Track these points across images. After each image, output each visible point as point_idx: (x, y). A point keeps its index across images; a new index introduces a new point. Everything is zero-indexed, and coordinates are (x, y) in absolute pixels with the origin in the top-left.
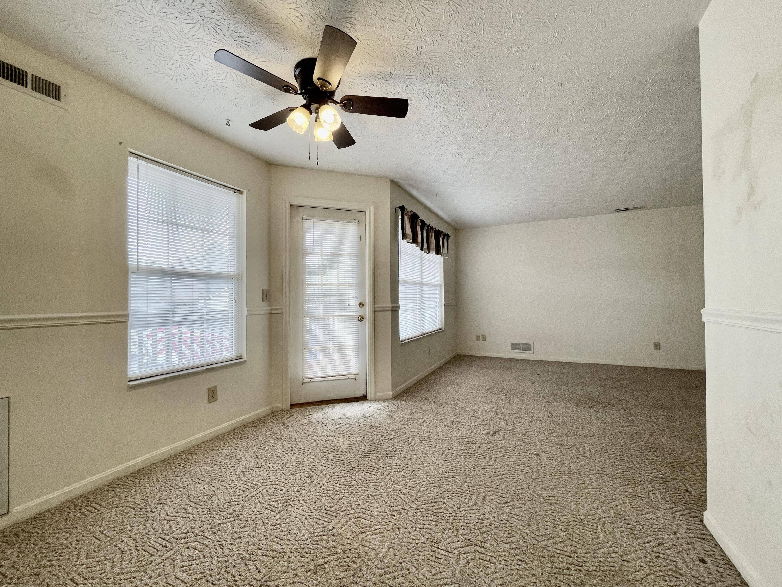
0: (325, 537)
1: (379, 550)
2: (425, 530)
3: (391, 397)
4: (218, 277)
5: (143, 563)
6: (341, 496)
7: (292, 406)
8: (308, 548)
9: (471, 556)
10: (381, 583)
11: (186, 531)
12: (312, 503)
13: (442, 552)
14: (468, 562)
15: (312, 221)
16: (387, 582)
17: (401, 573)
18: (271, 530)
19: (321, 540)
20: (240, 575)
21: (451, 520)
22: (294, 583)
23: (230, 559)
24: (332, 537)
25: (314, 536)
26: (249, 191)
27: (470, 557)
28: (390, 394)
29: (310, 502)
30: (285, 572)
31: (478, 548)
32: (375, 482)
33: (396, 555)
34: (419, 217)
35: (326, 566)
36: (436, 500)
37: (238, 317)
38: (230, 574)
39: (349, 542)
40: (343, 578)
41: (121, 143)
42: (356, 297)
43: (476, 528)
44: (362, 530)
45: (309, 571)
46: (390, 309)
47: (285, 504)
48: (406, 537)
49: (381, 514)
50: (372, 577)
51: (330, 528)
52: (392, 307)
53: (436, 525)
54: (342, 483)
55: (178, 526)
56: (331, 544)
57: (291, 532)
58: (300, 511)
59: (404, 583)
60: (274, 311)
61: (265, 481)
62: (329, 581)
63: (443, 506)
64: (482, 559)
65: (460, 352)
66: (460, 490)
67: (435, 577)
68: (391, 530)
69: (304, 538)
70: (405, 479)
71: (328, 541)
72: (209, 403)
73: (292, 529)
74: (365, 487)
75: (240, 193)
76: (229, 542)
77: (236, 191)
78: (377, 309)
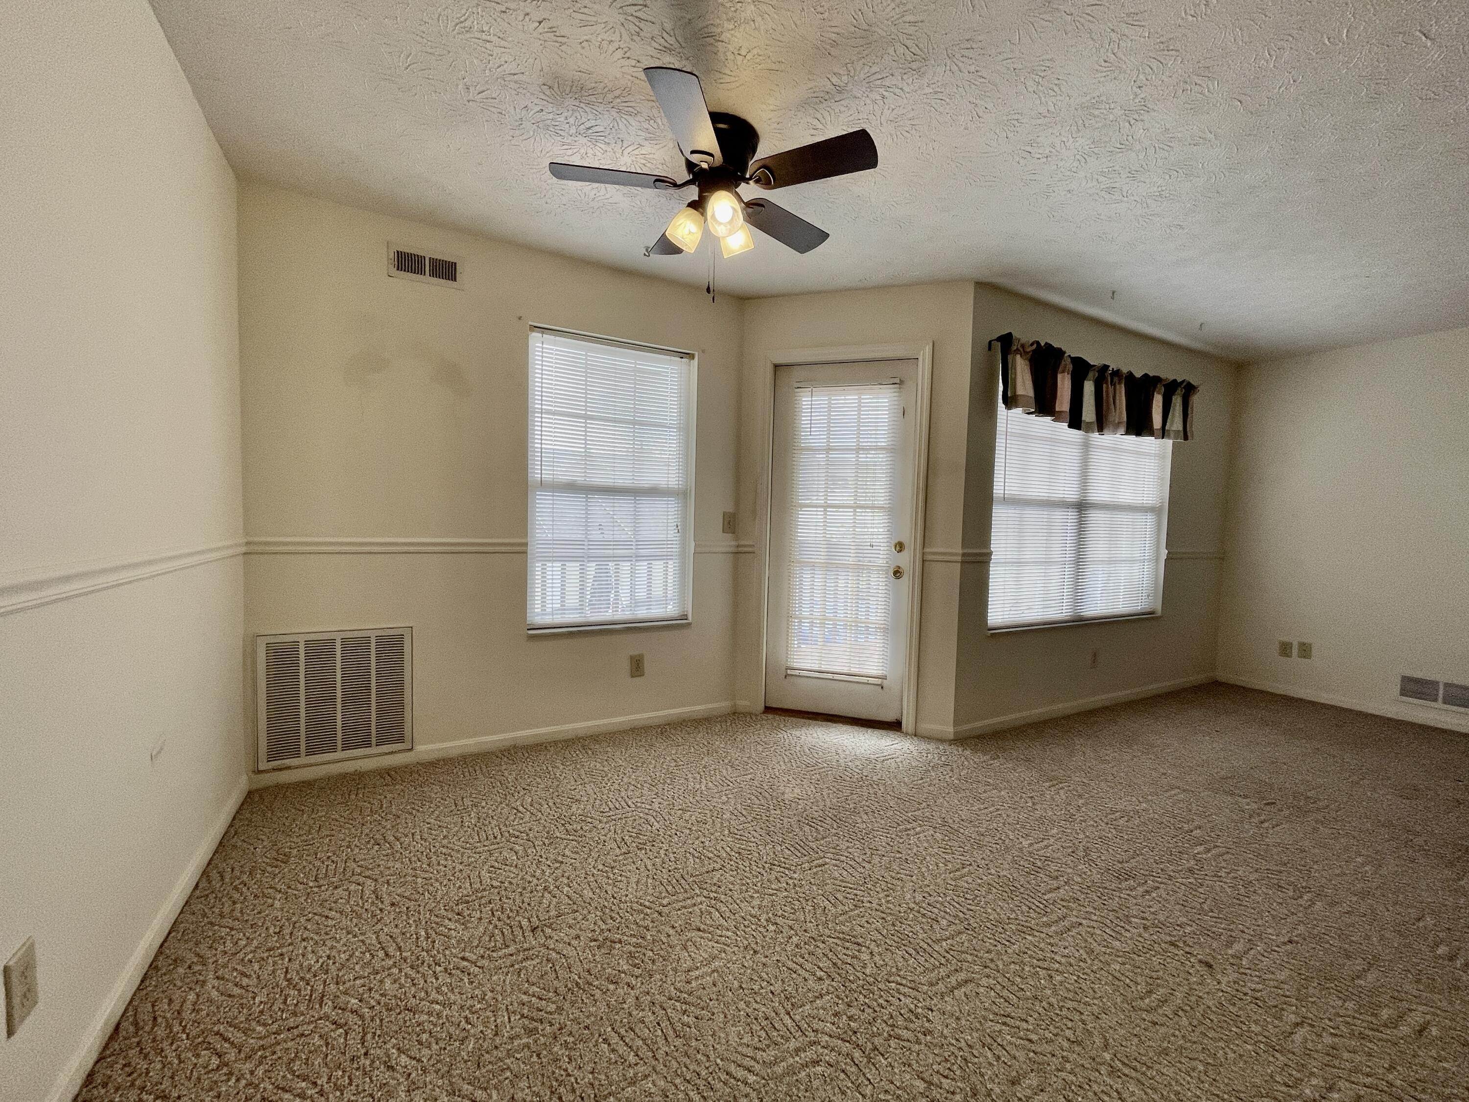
0: (648, 910)
1: (699, 965)
2: (794, 976)
3: (952, 737)
4: (654, 492)
5: (468, 845)
6: (718, 866)
7: (768, 710)
8: (618, 913)
9: (832, 1057)
10: (661, 1006)
11: (522, 830)
12: (673, 859)
13: (789, 1022)
14: (816, 1063)
15: (810, 389)
16: (669, 1011)
17: (698, 1012)
18: (599, 870)
19: (640, 912)
20: (528, 904)
21: (854, 986)
22: (569, 944)
23: (535, 881)
24: (656, 915)
25: (637, 903)
26: (703, 351)
27: (827, 1058)
28: (949, 730)
29: (671, 855)
30: (570, 927)
31: (857, 1054)
32: (787, 868)
33: (715, 985)
34: (1065, 353)
35: (618, 946)
36: (860, 940)
37: (683, 555)
38: (521, 898)
39: (672, 932)
40: (624, 972)
41: (520, 318)
42: (888, 531)
43: (890, 1022)
44: (702, 927)
45: (595, 940)
46: (959, 558)
47: (641, 846)
48: (753, 970)
49: (749, 917)
50: (656, 992)
51: (664, 902)
52: (964, 555)
53: (820, 979)
54: (735, 849)
55: (521, 822)
56: (647, 922)
57: (616, 883)
58: (649, 863)
59: (690, 1027)
60: (740, 549)
61: (643, 806)
62: (605, 966)
63: (865, 957)
64: (846, 1074)
65: (1223, 676)
66: (925, 946)
67: (740, 1049)
68: (742, 949)
69: (624, 898)
70: (841, 883)
71: (647, 917)
72: (632, 677)
73: (621, 881)
74: (764, 868)
75: (690, 357)
76: (548, 863)
77: (683, 355)
78: (929, 557)
